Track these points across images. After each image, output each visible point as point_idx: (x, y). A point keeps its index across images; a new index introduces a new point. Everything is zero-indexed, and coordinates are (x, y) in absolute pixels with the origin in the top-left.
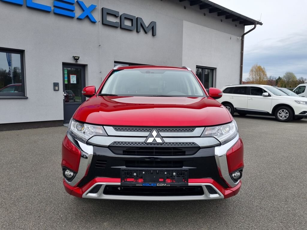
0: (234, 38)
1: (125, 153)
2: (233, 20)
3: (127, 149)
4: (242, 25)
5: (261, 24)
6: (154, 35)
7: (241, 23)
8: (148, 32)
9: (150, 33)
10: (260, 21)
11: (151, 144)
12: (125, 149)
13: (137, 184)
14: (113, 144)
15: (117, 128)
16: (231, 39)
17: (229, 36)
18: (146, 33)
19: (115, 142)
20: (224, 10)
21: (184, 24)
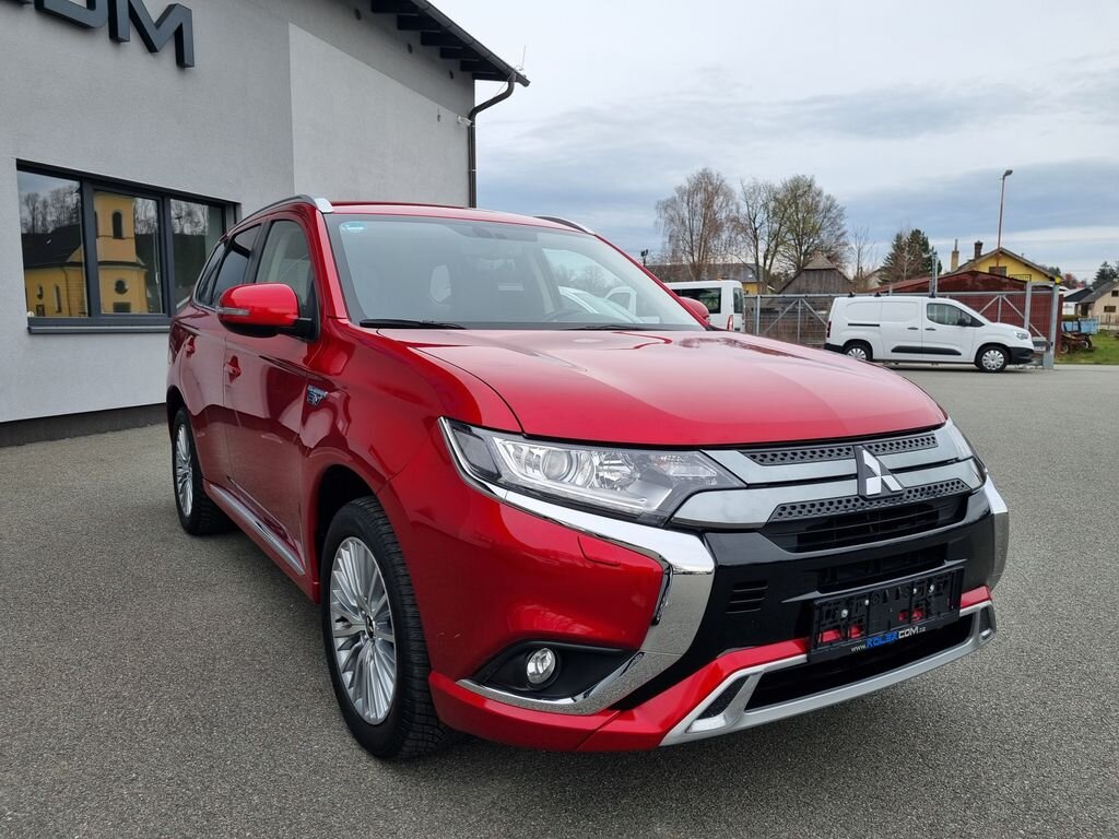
0: (449, 116)
1: (805, 542)
2: (444, 54)
3: (808, 529)
4: (468, 74)
5: (525, 83)
6: (182, 61)
7: (465, 67)
8: (162, 47)
9: (168, 54)
10: (522, 73)
11: (876, 498)
12: (803, 530)
13: (854, 646)
14: (780, 514)
15: (758, 452)
16: (441, 118)
17: (433, 107)
18: (151, 48)
19: (783, 508)
20: (428, 12)
21: (292, 40)
